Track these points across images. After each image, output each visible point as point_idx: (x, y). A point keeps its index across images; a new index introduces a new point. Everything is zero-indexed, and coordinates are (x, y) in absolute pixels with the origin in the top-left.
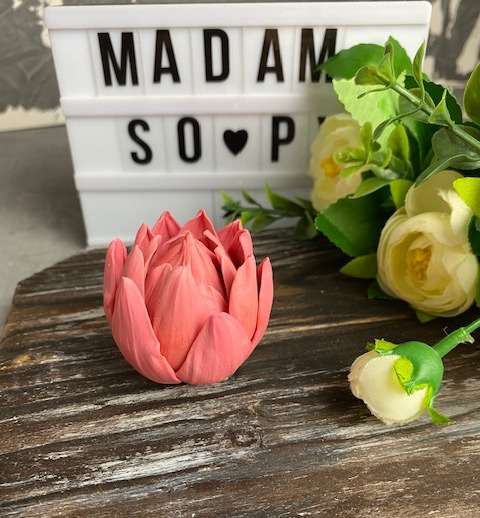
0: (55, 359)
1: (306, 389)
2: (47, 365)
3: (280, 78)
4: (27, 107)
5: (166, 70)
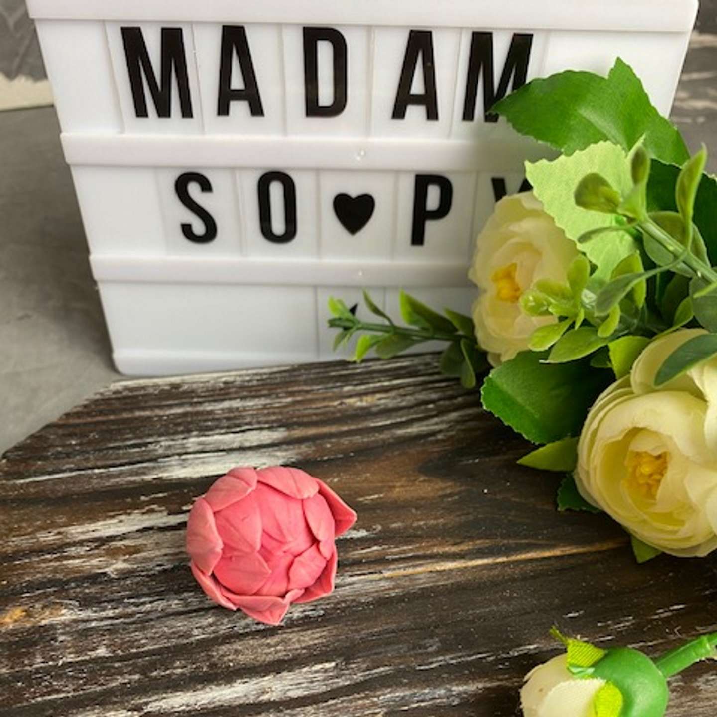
0: (66, 615)
1: (457, 689)
3: (432, 114)
5: (238, 95)
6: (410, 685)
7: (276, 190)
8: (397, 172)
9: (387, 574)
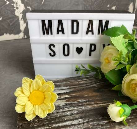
1: (104, 122)
3: (93, 34)
4: (10, 34)
5: (60, 31)
6: (96, 121)
7: (66, 47)
8: (87, 43)
9: (90, 106)
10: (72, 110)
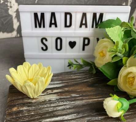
0: (25, 108)
1: (99, 118)
2: (23, 110)
4: (3, 32)
5: (53, 24)
9: (84, 101)
10: (64, 105)
